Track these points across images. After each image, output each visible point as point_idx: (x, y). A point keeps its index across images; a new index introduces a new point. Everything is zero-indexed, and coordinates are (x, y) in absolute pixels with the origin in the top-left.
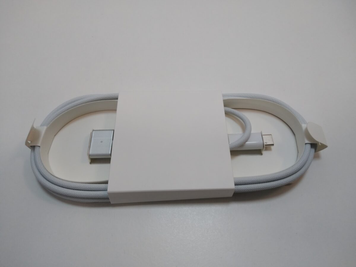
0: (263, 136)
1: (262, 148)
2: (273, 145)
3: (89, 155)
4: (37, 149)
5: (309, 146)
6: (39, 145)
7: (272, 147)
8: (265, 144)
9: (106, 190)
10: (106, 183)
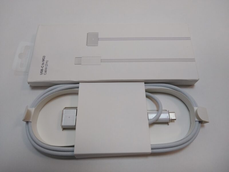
0: (170, 113)
1: (169, 121)
2: (175, 119)
3: (62, 126)
4: (29, 124)
5: (198, 123)
6: (31, 121)
7: (175, 121)
8: (171, 119)
9: (73, 151)
10: (73, 146)
